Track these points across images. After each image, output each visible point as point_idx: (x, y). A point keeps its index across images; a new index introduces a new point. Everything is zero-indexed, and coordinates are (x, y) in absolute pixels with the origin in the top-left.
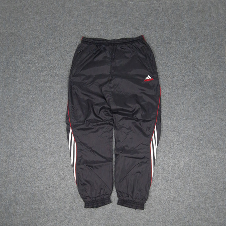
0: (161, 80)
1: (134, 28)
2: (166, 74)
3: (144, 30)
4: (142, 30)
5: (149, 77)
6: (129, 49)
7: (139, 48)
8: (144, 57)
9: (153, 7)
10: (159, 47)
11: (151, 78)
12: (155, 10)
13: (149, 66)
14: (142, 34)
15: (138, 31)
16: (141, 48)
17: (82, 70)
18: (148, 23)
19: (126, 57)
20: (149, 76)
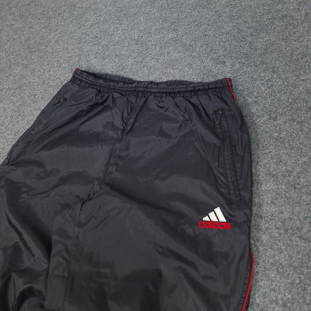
0: (265, 238)
1: (213, 59)
2: (286, 215)
3: (237, 66)
4: (233, 65)
5: (217, 215)
6: (177, 111)
7: (210, 112)
8: (216, 141)
9: (278, 11)
10: (275, 119)
11: (222, 219)
12: (284, 16)
13: (225, 175)
14: (229, 76)
15: (220, 66)
16: (215, 112)
17: (42, 149)
18: (256, 50)
19: (162, 133)
20: (218, 210)
